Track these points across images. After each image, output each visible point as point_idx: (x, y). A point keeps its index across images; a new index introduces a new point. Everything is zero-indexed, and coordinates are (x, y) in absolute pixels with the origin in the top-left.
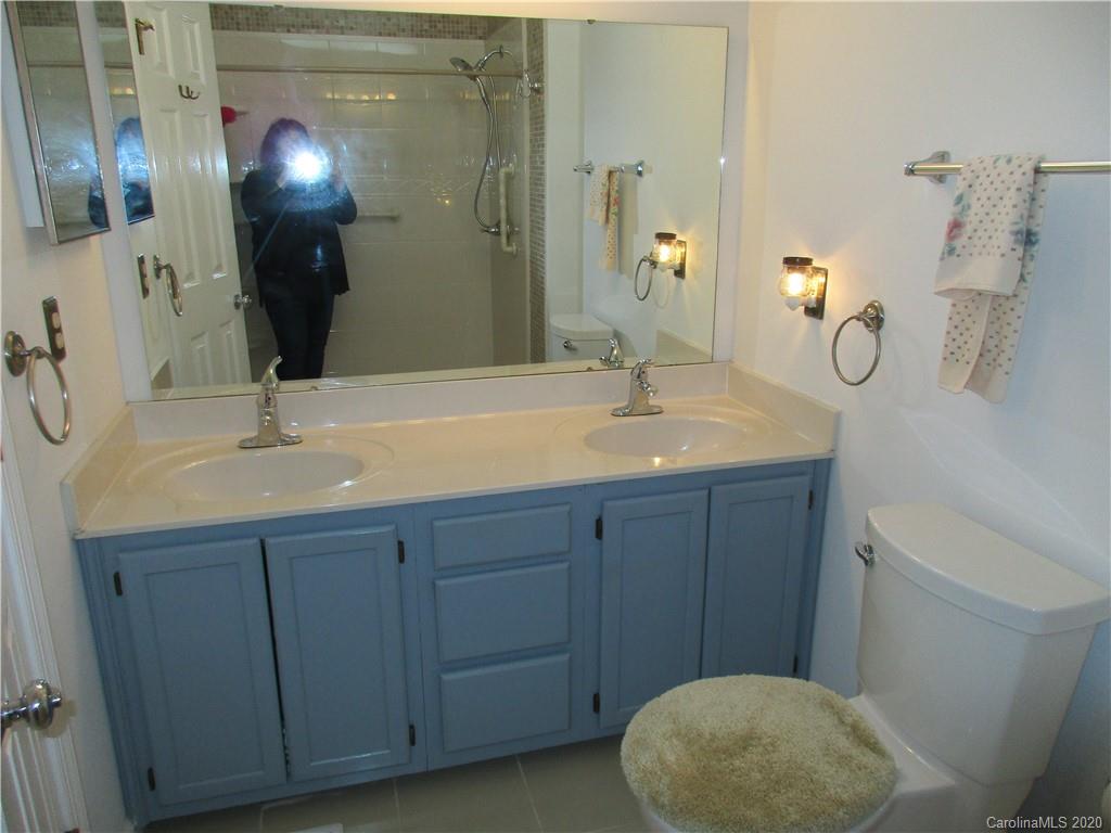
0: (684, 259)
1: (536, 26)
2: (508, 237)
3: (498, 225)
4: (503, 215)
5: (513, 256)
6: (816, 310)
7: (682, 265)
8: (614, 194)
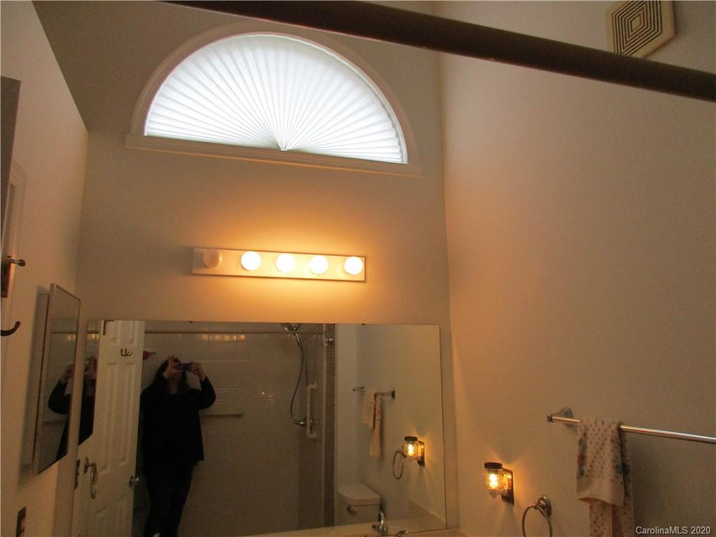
0: (423, 453)
1: (331, 328)
2: (311, 428)
3: (305, 420)
4: (308, 415)
5: (315, 441)
6: (509, 497)
7: (423, 457)
8: (378, 408)
